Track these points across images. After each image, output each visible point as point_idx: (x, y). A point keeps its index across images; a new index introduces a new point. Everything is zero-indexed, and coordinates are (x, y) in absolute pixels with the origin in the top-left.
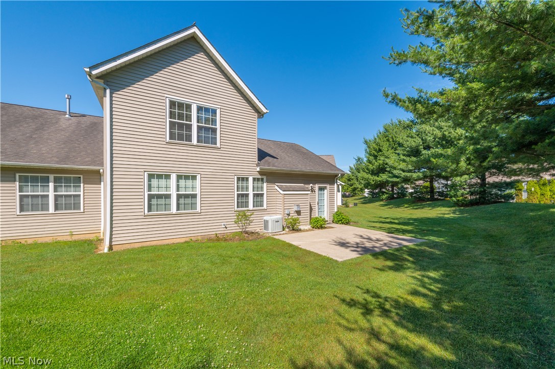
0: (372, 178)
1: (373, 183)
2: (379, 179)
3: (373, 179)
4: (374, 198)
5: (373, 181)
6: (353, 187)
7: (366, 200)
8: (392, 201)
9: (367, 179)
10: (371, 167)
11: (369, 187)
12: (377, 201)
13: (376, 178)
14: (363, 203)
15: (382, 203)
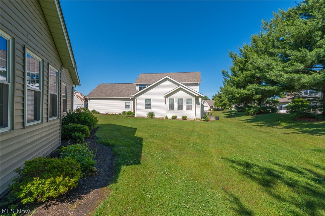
0: (237, 90)
1: (238, 96)
2: (245, 91)
3: (238, 92)
4: (240, 112)
5: (238, 94)
6: (223, 103)
7: (232, 114)
8: (260, 116)
9: (231, 93)
10: (236, 79)
11: (234, 101)
12: (242, 115)
13: (242, 91)
14: (228, 117)
15: (247, 117)
